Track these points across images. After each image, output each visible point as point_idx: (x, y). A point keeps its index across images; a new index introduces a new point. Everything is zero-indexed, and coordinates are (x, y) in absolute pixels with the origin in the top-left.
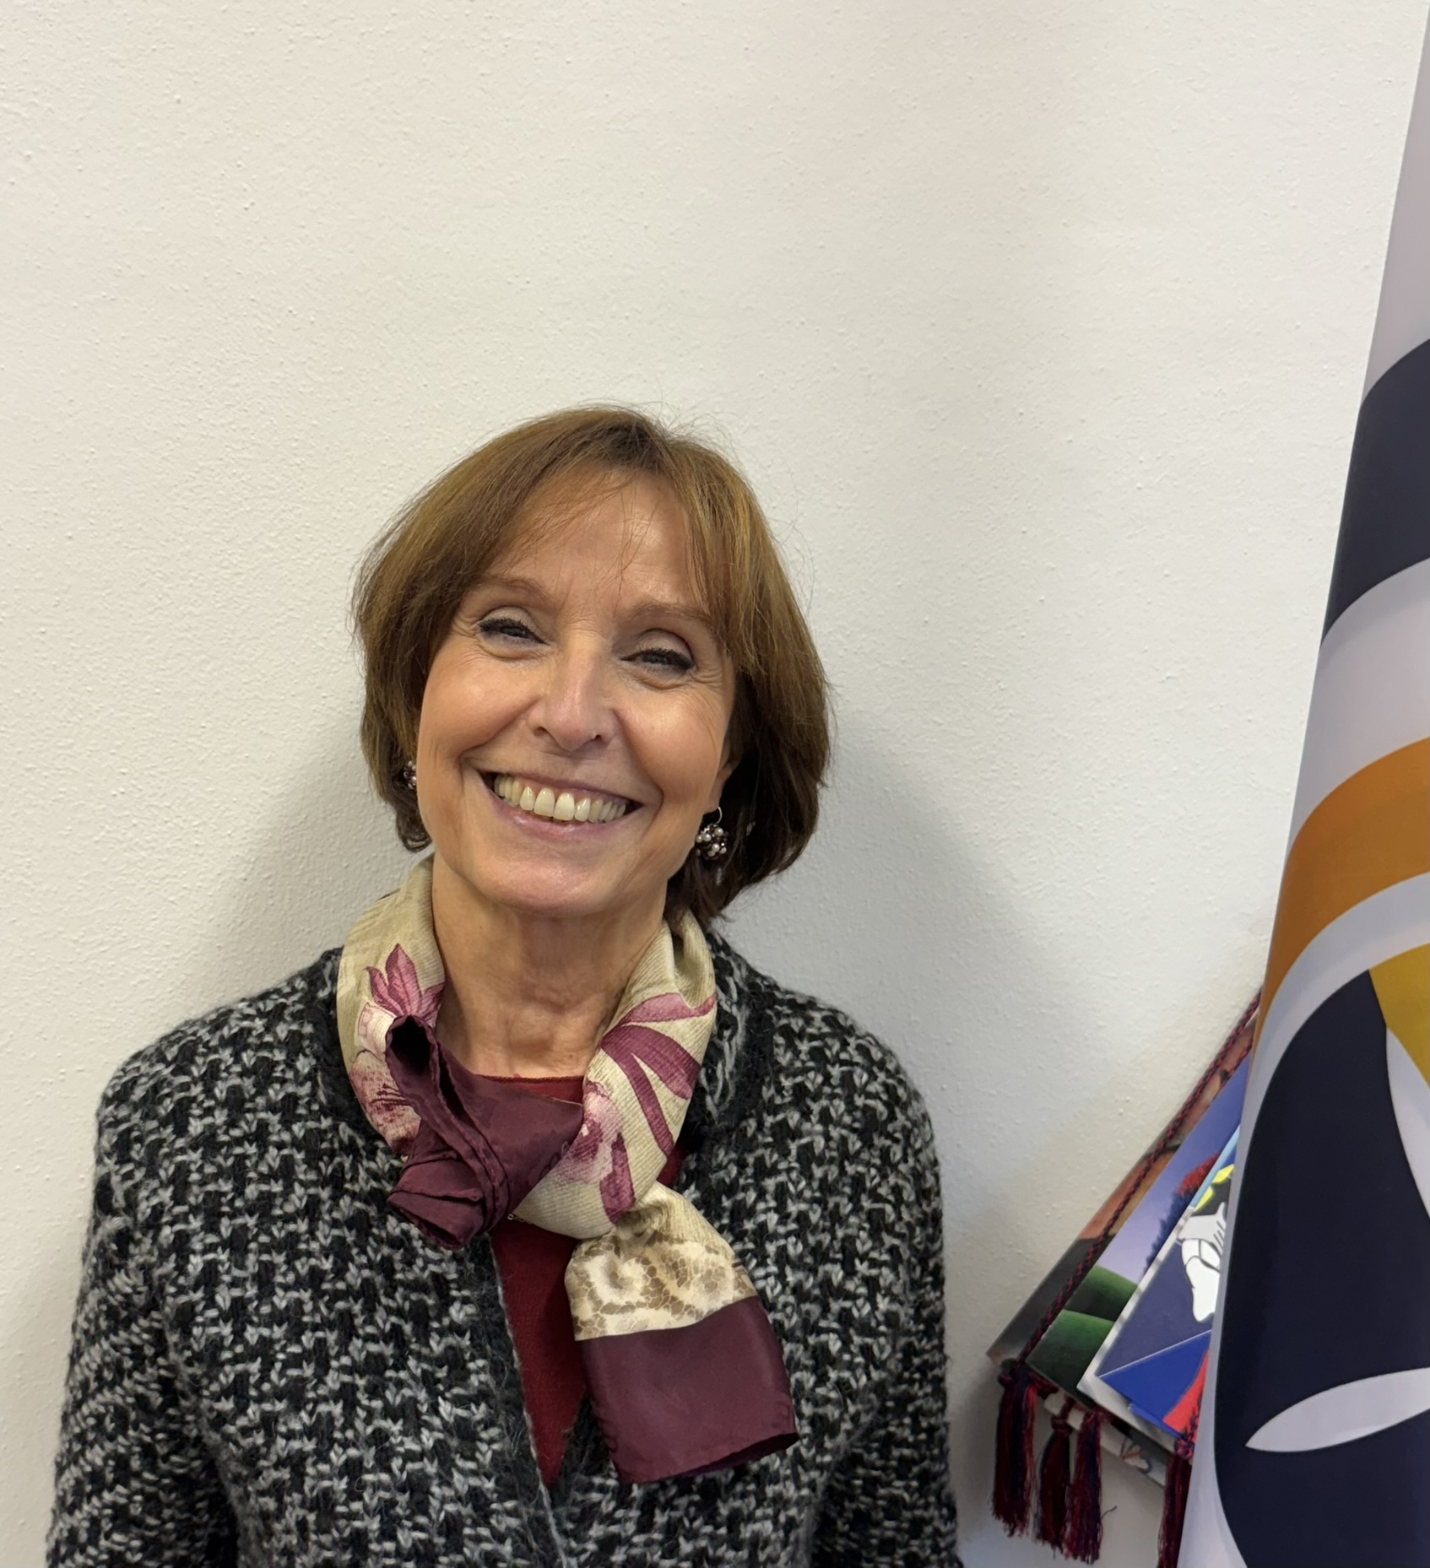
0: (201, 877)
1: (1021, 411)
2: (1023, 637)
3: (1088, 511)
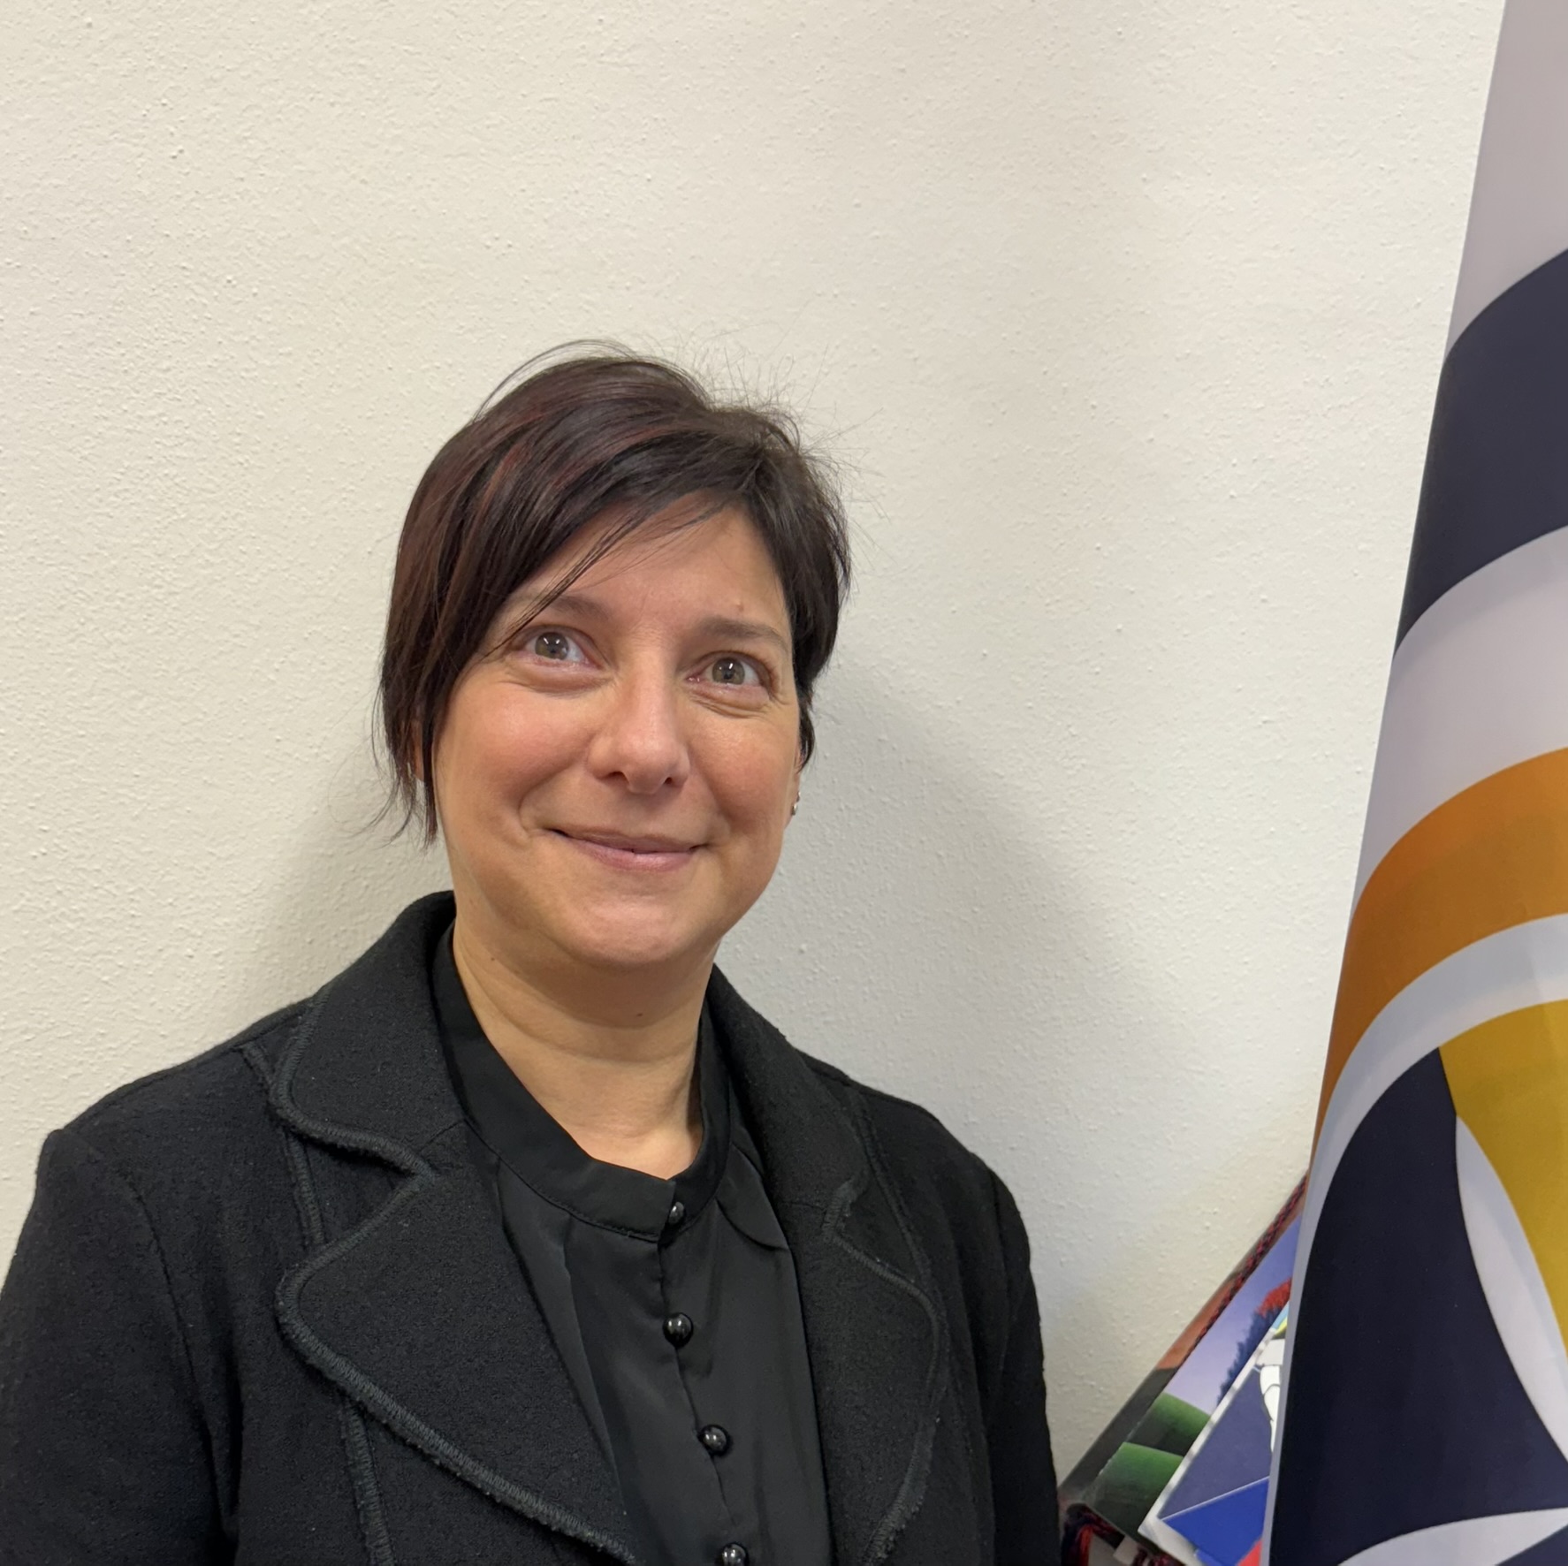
1: (1094, 403)
2: (1097, 673)
3: (1173, 523)
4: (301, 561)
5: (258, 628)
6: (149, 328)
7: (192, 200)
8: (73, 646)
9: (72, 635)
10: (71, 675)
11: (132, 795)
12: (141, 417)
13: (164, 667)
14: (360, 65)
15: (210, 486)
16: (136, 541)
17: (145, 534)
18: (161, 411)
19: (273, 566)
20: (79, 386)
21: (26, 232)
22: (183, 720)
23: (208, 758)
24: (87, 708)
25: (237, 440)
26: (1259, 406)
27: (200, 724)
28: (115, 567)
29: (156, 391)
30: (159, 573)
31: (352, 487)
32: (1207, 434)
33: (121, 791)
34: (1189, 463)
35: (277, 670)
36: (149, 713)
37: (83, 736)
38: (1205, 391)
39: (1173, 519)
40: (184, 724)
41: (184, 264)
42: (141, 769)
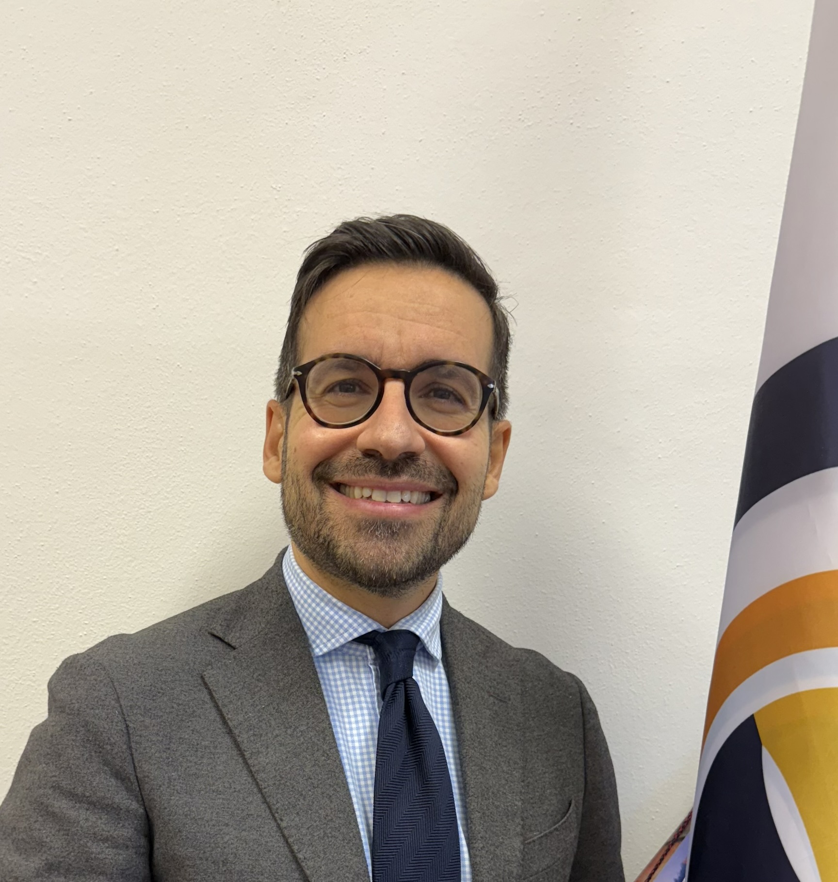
1: (590, 414)
2: (593, 543)
3: (630, 471)
4: (210, 496)
5: (189, 528)
6: (141, 387)
7: (162, 328)
8: (102, 537)
9: (101, 532)
10: (101, 550)
11: (127, 607)
12: (136, 429)
13: (144, 546)
14: (242, 265)
15: (169, 462)
16: (133, 487)
17: (137, 484)
18: (145, 426)
19: (196, 499)
20: (108, 414)
21: (85, 344)
22: (153, 571)
23: (163, 589)
24: (108, 566)
25: (181, 439)
26: (672, 414)
27: (161, 573)
28: (122, 500)
29: (143, 417)
30: (143, 502)
31: (234, 461)
32: (646, 428)
33: (122, 605)
34: (638, 442)
35: (197, 547)
36: (137, 568)
37: (105, 579)
38: (645, 407)
39: (630, 469)
40: (153, 573)
41: (158, 358)
42: (133, 594)
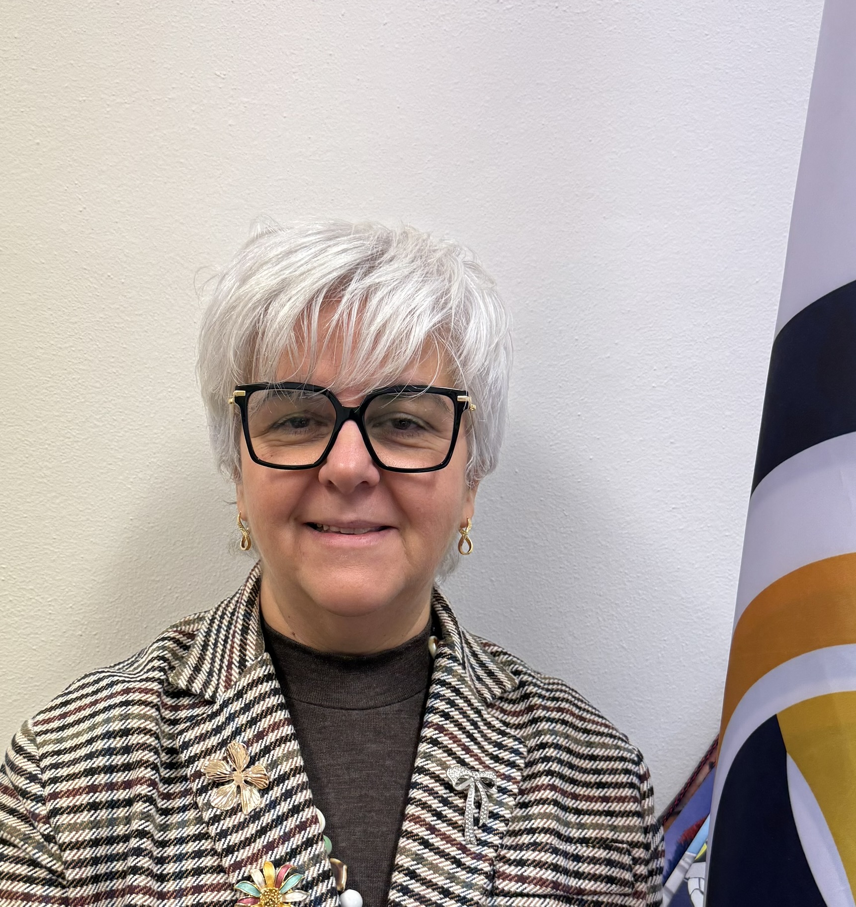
0: (54, 634)
1: (576, 338)
2: (579, 482)
7: (90, 233)
29: (69, 334)
30: (69, 431)
31: (174, 386)
32: (639, 354)
33: (45, 547)
34: (629, 369)
35: (132, 482)
37: (26, 517)
38: (638, 330)
39: (621, 399)
